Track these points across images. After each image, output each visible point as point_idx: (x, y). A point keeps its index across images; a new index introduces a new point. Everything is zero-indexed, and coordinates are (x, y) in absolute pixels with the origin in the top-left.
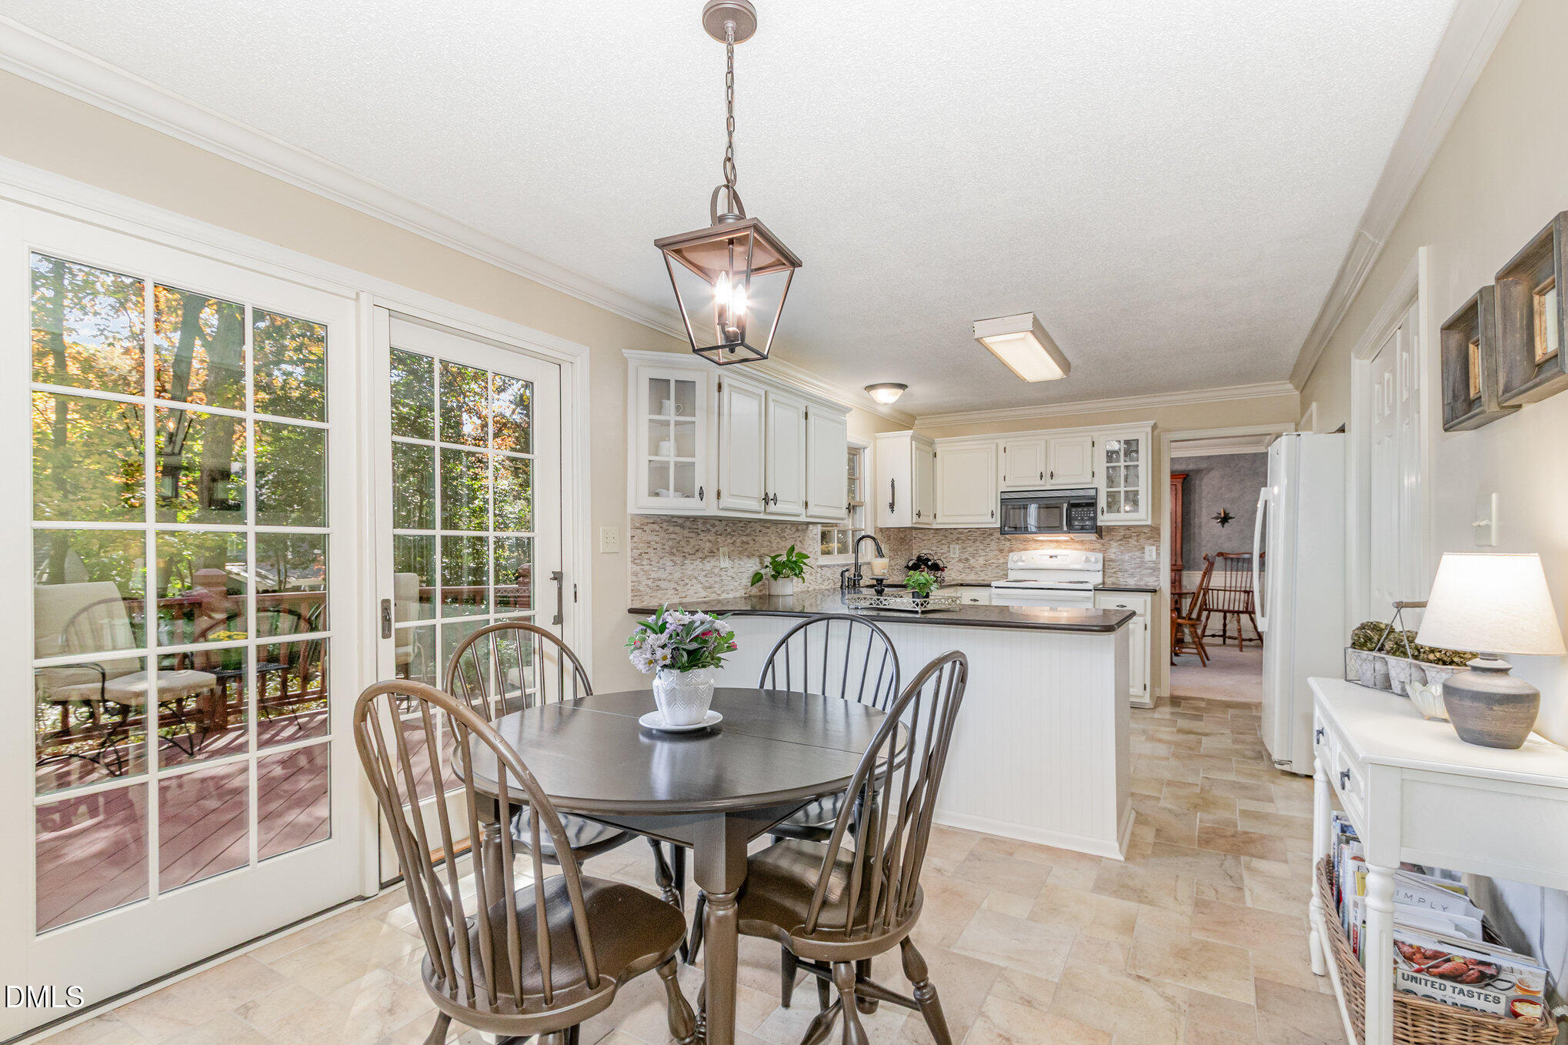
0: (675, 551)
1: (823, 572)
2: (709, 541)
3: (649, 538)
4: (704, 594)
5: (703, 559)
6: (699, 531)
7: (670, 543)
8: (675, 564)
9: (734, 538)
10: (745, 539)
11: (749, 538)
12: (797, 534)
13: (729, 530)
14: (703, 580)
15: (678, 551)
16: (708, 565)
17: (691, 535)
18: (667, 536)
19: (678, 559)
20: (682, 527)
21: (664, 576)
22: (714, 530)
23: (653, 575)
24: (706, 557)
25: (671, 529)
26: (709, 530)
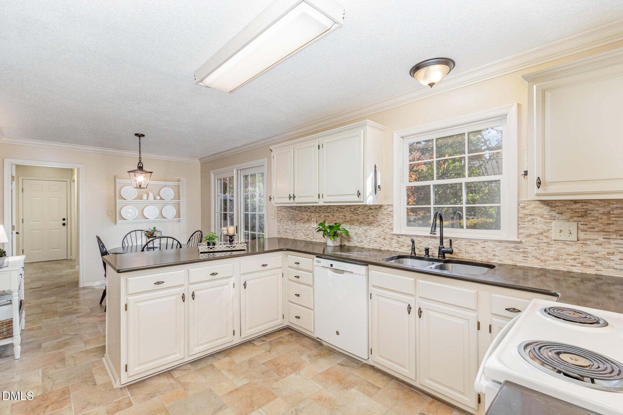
0: (292, 219)
1: (400, 239)
2: (307, 215)
3: (284, 214)
4: (304, 237)
5: (304, 223)
6: (303, 211)
7: (291, 216)
8: (292, 224)
9: (320, 214)
10: (327, 214)
11: (330, 214)
12: (370, 211)
13: (317, 210)
14: (304, 232)
15: (293, 219)
16: (307, 226)
17: (299, 213)
18: (290, 213)
19: (294, 222)
20: (295, 210)
21: (288, 228)
22: (309, 211)
23: (285, 227)
24: (305, 222)
25: (291, 210)
26: (307, 211)
